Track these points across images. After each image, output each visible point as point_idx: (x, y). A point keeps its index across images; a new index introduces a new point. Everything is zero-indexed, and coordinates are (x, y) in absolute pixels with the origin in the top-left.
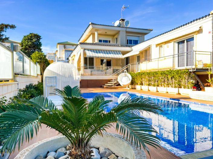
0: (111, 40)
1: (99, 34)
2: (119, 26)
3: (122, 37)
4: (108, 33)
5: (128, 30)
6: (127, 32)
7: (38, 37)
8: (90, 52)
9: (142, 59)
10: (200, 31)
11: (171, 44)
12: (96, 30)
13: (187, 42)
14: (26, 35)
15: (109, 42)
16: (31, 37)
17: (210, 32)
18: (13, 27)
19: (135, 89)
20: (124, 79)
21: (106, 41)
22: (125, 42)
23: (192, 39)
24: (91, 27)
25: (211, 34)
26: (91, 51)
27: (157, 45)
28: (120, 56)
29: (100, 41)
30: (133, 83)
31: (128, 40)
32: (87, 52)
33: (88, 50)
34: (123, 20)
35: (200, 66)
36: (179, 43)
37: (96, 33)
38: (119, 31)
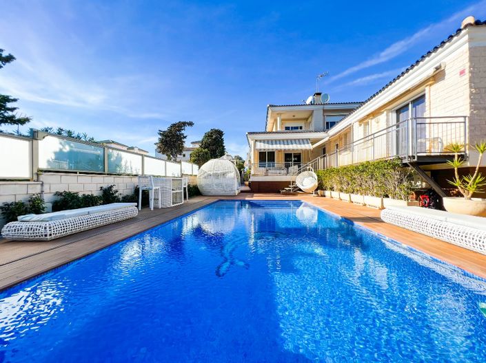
0: (303, 125)
1: (282, 120)
2: (312, 104)
3: (318, 119)
4: (298, 116)
5: (327, 107)
6: (325, 111)
7: (220, 133)
8: (262, 144)
9: (341, 148)
10: (438, 75)
11: (382, 118)
12: (279, 114)
14: (207, 132)
15: (301, 128)
16: (212, 133)
17: (462, 73)
18: (191, 124)
19: (325, 196)
20: (307, 181)
21: (297, 128)
22: (321, 126)
24: (270, 112)
25: (467, 76)
26: (264, 143)
27: (361, 121)
28: (309, 147)
29: (287, 128)
30: (321, 187)
31: (327, 123)
32: (258, 143)
33: (260, 141)
34: (319, 94)
36: (398, 111)
37: (278, 118)
38: (313, 111)
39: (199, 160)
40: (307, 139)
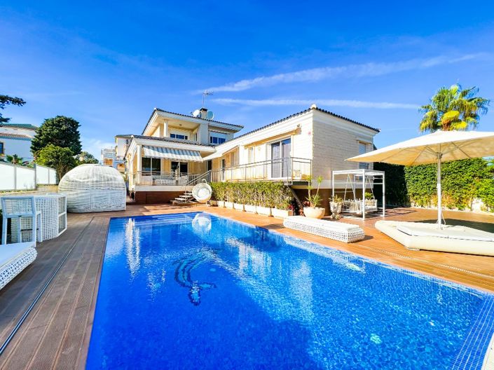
0: (188, 135)
1: (169, 126)
2: (199, 117)
3: (204, 133)
4: (184, 126)
5: (211, 124)
6: (210, 127)
9: (228, 164)
10: (298, 131)
11: (263, 147)
12: (166, 120)
13: (283, 144)
15: (186, 138)
16: (59, 122)
17: (310, 133)
18: (18, 102)
19: (217, 206)
20: (202, 192)
21: (181, 137)
22: (207, 140)
23: (288, 141)
24: (156, 114)
25: (312, 136)
26: (153, 150)
27: (247, 146)
28: (199, 159)
29: (172, 136)
30: (214, 197)
31: (211, 138)
32: (146, 150)
33: (149, 147)
34: (205, 110)
35: (298, 179)
36: (273, 145)
37: (165, 124)
38: (199, 125)
39: (57, 163)
40: (197, 152)
